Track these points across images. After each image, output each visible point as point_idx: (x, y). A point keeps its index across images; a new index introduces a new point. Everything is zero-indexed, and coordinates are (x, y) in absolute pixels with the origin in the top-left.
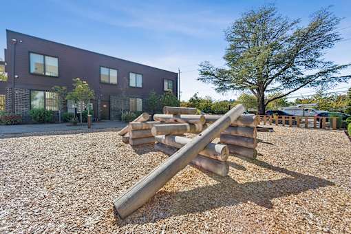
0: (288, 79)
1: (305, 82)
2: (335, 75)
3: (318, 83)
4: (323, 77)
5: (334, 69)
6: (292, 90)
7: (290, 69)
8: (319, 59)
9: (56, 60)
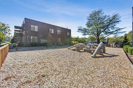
0: (106, 32)
1: (111, 33)
2: (120, 31)
3: (115, 33)
4: (116, 32)
5: (120, 29)
6: (107, 35)
7: (107, 29)
8: (115, 26)
9: (37, 26)
